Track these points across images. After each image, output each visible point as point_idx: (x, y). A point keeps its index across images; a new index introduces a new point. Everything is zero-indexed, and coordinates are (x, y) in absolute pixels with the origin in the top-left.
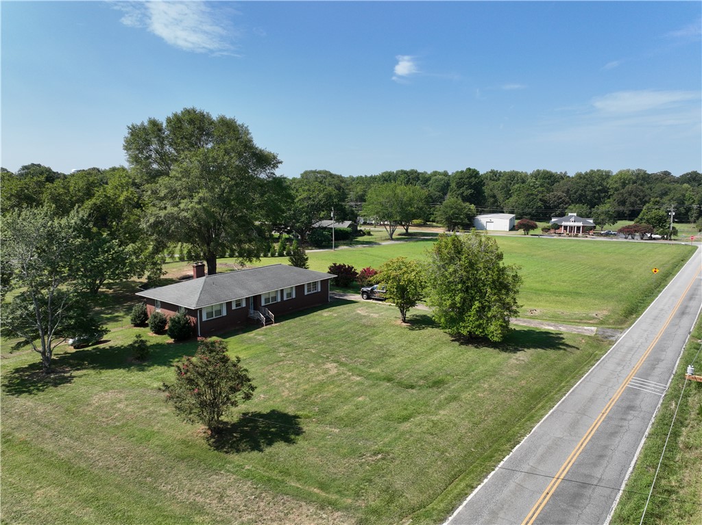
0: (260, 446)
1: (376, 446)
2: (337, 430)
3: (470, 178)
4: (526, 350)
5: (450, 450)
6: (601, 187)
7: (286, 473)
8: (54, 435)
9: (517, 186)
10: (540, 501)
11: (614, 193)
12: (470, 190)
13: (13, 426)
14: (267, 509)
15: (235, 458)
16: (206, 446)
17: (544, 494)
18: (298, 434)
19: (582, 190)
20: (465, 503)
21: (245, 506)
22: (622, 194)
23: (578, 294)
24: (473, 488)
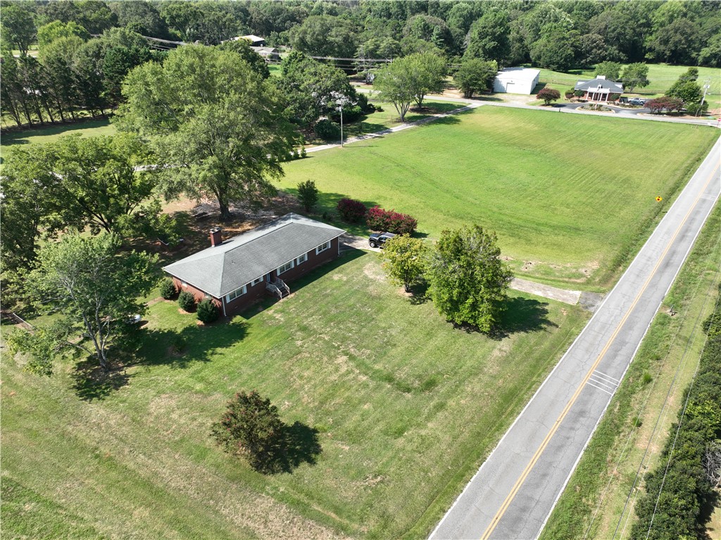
0: (289, 467)
1: (377, 467)
2: (347, 448)
3: (494, 27)
4: (510, 335)
5: (432, 469)
6: (644, 21)
7: (310, 495)
8: (131, 451)
9: (548, 25)
10: (490, 527)
11: (658, 29)
12: (493, 43)
13: (97, 440)
14: (299, 535)
15: (271, 478)
16: (248, 466)
17: (495, 519)
18: (317, 453)
19: (622, 28)
20: (437, 527)
21: (283, 531)
22: (667, 31)
23: (577, 229)
24: (445, 512)
